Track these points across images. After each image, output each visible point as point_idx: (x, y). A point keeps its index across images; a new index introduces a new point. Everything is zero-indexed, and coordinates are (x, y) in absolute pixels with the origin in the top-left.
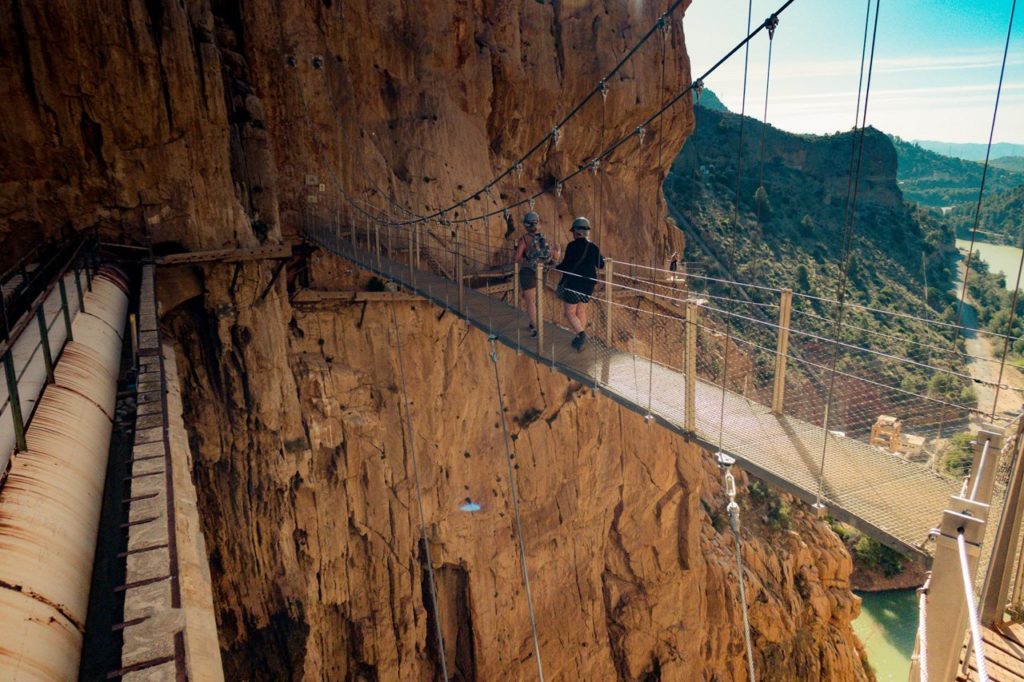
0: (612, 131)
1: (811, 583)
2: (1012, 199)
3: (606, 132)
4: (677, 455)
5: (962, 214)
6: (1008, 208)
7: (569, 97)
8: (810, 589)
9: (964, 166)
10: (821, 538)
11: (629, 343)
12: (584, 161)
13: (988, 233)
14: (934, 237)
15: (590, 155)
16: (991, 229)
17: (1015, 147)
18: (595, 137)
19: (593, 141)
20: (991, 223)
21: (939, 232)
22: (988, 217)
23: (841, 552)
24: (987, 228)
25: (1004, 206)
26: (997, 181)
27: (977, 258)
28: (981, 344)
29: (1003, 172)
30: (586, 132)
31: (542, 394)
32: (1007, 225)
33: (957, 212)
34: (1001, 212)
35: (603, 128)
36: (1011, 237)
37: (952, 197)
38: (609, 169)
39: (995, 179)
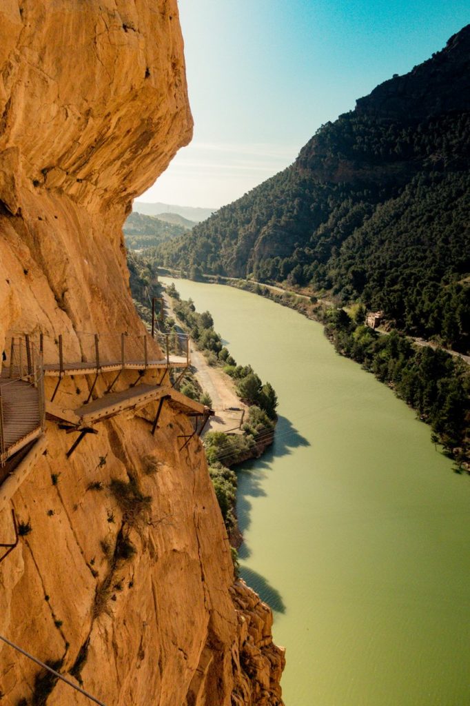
0: (100, 121)
1: (256, 658)
2: (181, 245)
3: (91, 121)
4: (211, 612)
5: (150, 255)
6: (180, 251)
7: (36, 43)
8: (256, 665)
9: (142, 219)
10: (246, 601)
11: (158, 475)
12: (44, 172)
13: (170, 270)
14: (146, 274)
15: (55, 162)
16: (171, 267)
17: (168, 206)
18: (72, 128)
19: (68, 135)
20: (171, 262)
21: (147, 270)
22: (168, 258)
23: (264, 608)
24: (169, 266)
25: (177, 249)
26: (165, 230)
27: (173, 289)
28: (198, 356)
29: (167, 224)
30: (62, 116)
31: (58, 624)
32: (181, 264)
33: (146, 254)
34: (176, 254)
35: (88, 113)
36: (186, 273)
37: (138, 242)
38: (72, 191)
39: (163, 229)
